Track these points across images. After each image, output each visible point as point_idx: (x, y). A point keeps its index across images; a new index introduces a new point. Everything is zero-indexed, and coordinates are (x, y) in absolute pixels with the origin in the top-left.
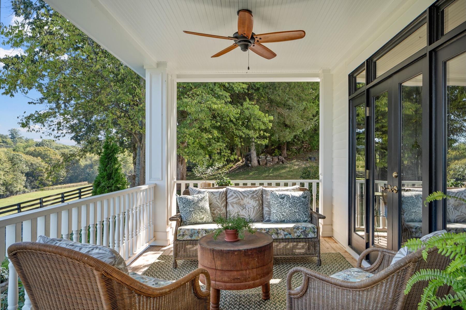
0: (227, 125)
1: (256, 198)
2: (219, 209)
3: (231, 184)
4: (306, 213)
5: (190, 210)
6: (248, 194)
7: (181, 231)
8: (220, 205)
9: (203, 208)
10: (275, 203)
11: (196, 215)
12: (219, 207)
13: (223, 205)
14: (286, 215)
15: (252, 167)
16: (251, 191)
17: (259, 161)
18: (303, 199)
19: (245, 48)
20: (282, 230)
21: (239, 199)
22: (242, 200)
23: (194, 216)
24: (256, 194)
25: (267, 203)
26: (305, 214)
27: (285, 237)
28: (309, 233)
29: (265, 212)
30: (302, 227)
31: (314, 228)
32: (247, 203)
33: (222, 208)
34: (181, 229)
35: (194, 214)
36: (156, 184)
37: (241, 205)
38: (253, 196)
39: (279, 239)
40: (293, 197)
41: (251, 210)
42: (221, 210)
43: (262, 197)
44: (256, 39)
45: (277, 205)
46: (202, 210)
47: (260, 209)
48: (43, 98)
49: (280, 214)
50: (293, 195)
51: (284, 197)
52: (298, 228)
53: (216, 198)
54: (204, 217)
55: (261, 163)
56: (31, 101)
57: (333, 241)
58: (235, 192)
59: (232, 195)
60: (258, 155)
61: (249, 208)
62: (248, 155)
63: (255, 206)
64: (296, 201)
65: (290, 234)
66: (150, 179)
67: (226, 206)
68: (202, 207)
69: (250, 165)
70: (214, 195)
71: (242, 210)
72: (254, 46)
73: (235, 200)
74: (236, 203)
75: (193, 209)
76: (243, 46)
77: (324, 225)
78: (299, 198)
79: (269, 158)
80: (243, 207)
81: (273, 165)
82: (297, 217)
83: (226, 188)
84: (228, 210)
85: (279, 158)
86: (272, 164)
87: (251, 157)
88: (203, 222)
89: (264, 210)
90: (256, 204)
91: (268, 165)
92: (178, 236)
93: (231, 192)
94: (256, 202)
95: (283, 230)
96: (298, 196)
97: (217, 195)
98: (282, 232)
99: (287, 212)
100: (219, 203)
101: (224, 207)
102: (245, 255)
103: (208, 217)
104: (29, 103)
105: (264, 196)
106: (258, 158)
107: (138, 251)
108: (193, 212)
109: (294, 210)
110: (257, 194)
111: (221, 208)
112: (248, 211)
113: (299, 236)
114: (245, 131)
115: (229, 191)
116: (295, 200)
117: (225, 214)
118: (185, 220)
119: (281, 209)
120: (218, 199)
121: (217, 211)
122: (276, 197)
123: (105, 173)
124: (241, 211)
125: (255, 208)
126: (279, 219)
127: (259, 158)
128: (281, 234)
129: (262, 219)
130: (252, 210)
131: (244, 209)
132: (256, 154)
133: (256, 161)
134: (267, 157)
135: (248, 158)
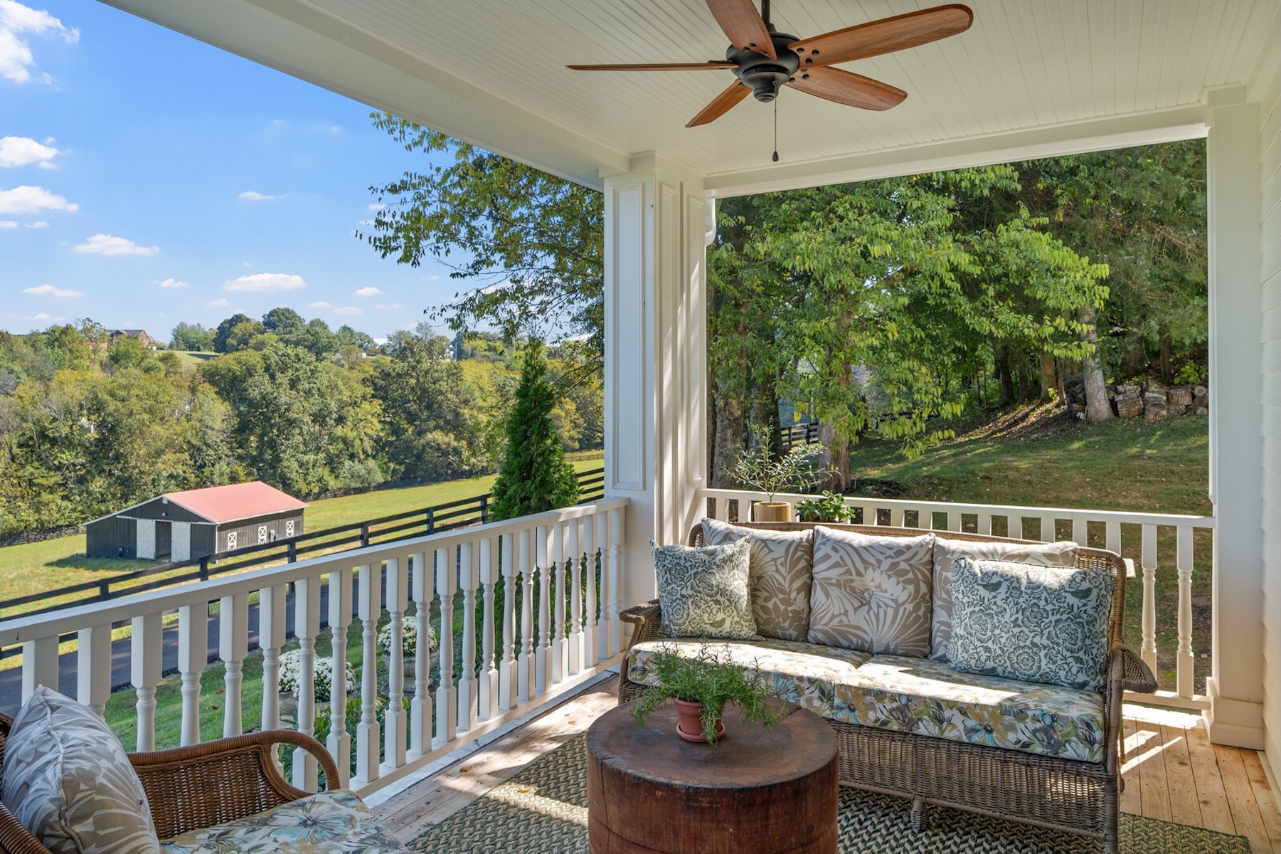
0: (945, 300)
1: (907, 572)
2: (781, 596)
3: (841, 516)
4: (1081, 654)
5: (684, 592)
6: (881, 557)
7: (638, 657)
8: (787, 585)
9: (722, 591)
10: (966, 600)
11: (698, 611)
12: (782, 591)
13: (797, 584)
14: (999, 652)
15: (1089, 422)
16: (889, 547)
17: (1113, 405)
18: (1072, 600)
19: (768, 90)
20: (955, 711)
21: (848, 572)
22: (859, 574)
23: (691, 613)
24: (907, 560)
25: (944, 596)
26: (1079, 660)
27: (969, 738)
28: (1069, 741)
29: (936, 626)
30: (1038, 713)
31: (1088, 725)
32: (876, 587)
33: (793, 595)
34: (638, 652)
35: (692, 608)
36: (629, 499)
37: (853, 590)
38: (894, 566)
39: (950, 741)
40: (1034, 587)
41: (885, 613)
42: (787, 602)
43: (932, 574)
44: (803, 56)
45: (968, 610)
46: (718, 597)
47: (921, 613)
48: (478, 262)
49: (979, 644)
50: (1033, 577)
51: (999, 584)
52: (1021, 714)
53: (775, 560)
54: (723, 620)
55: (1123, 411)
56: (454, 272)
57: (1254, 774)
58: (838, 545)
59: (827, 557)
60: (1112, 388)
61: (879, 606)
62: (1075, 384)
63: (900, 601)
64: (1042, 603)
65: (989, 731)
66: (614, 484)
67: (808, 589)
68: (722, 586)
69: (1081, 415)
70: (771, 551)
71: (856, 609)
72: (806, 76)
73: (834, 574)
74: (838, 584)
75: (690, 592)
76: (759, 85)
77: (1222, 697)
78: (1055, 594)
79: (1155, 392)
80: (862, 599)
81: (1170, 418)
82: (1043, 667)
83: (811, 531)
84: (812, 602)
85: (1196, 392)
86: (1164, 413)
87: (1083, 389)
88: (724, 634)
89: (935, 619)
90: (906, 593)
91: (1151, 417)
92: (629, 669)
93: (824, 544)
94: (904, 589)
95: (964, 709)
96: (1056, 586)
97: (780, 552)
98: (958, 719)
99: (1003, 641)
100: (784, 578)
101: (799, 591)
102: (689, 807)
103: (736, 619)
104: (453, 275)
105: (937, 568)
106: (1112, 394)
107: (555, 690)
108: (690, 601)
109: (1029, 635)
110: (912, 562)
111: (789, 594)
112: (877, 616)
113: (1026, 745)
114: (1006, 315)
115: (818, 541)
116: (1039, 598)
117: (805, 615)
118: (667, 622)
119: (983, 626)
120: (781, 564)
121: (775, 603)
122: (971, 579)
123: (515, 462)
124: (851, 611)
125: (901, 609)
126: (973, 662)
127: (1117, 392)
128: (954, 727)
129: (927, 650)
130: (890, 612)
131: (862, 605)
132: (1105, 380)
133: (1103, 402)
134: (1146, 390)
135: (1076, 392)
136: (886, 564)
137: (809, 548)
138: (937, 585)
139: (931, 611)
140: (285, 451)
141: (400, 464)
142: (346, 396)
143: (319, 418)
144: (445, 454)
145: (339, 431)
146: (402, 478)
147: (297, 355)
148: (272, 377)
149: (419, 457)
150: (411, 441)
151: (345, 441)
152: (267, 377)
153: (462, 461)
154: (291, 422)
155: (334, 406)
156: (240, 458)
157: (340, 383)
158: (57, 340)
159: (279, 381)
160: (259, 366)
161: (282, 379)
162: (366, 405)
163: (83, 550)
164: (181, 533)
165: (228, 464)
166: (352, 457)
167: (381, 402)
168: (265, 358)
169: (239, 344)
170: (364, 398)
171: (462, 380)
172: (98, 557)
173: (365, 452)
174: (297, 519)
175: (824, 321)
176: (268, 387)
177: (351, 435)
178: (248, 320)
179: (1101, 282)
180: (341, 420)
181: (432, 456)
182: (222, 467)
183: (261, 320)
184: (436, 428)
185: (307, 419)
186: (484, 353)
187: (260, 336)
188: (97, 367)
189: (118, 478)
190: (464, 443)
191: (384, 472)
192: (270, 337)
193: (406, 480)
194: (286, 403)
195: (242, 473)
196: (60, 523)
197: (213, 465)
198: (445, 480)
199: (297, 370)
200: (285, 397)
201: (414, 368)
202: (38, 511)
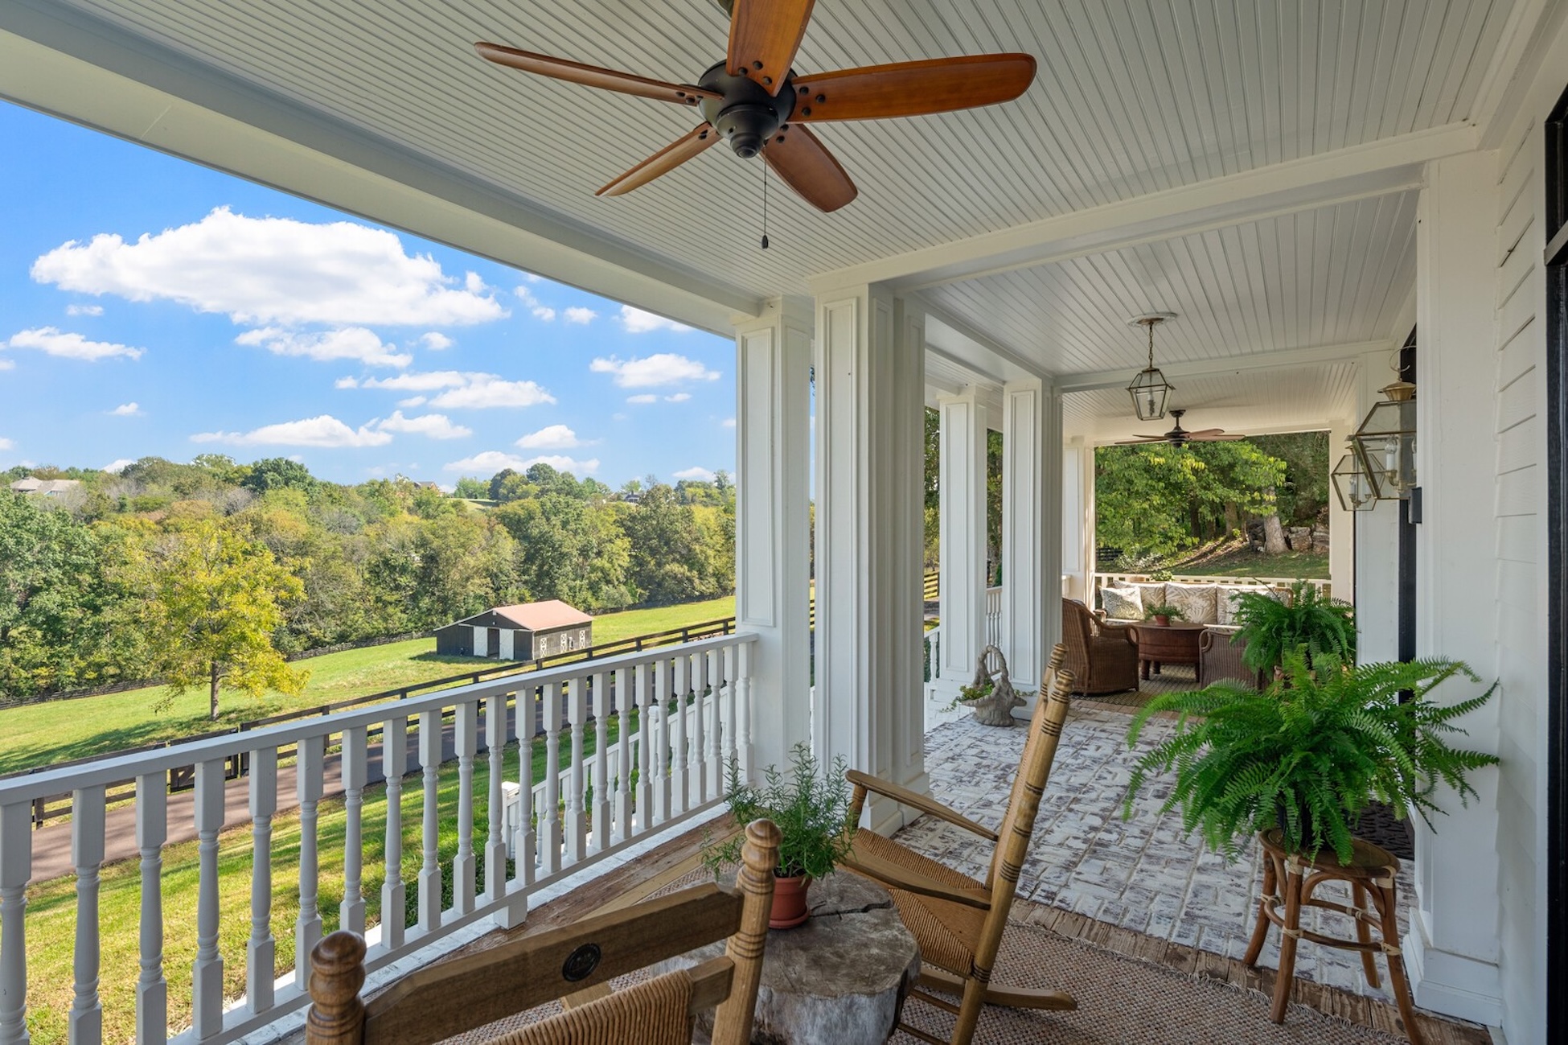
1: (1206, 596)
5: (1117, 604)
6: (1194, 592)
11: (1125, 611)
12: (1155, 604)
13: (1160, 599)
15: (1268, 553)
16: (1199, 589)
17: (1288, 541)
21: (1182, 597)
22: (1187, 598)
23: (1122, 611)
24: (1206, 593)
25: (1222, 604)
29: (1219, 614)
32: (1195, 602)
37: (1185, 604)
38: (1200, 594)
41: (1200, 609)
43: (1216, 597)
46: (1131, 605)
47: (1213, 610)
53: (1150, 593)
54: (1134, 614)
55: (1295, 545)
58: (1175, 588)
59: (1173, 592)
60: (1286, 528)
61: (1197, 608)
62: (1257, 526)
63: (1205, 607)
67: (1164, 604)
68: (1132, 602)
69: (1261, 549)
70: (1148, 590)
71: (1186, 610)
73: (1176, 598)
74: (1178, 602)
75: (1120, 604)
79: (1321, 532)
83: (1164, 584)
87: (1263, 530)
88: (1134, 618)
89: (1219, 612)
90: (1208, 604)
91: (1317, 550)
93: (1169, 588)
94: (1206, 602)
97: (1152, 591)
100: (1155, 600)
103: (1139, 613)
105: (1218, 595)
106: (1287, 533)
110: (1209, 593)
112: (1195, 612)
115: (1166, 587)
120: (1153, 595)
124: (1184, 610)
125: (1205, 609)
127: (1291, 532)
129: (1215, 622)
130: (1202, 609)
131: (1189, 609)
132: (1281, 523)
133: (1279, 539)
134: (1315, 530)
135: (1256, 530)
136: (1198, 594)
137: (1164, 589)
138: (1219, 601)
139: (1217, 610)
140: (558, 578)
141: (645, 589)
142: (603, 534)
143: (584, 552)
144: (680, 582)
145: (598, 562)
146: (646, 601)
147: (567, 503)
148: (548, 519)
149: (659, 585)
150: (653, 572)
151: (602, 570)
152: (544, 520)
153: (694, 588)
154: (563, 555)
155: (595, 542)
156: (525, 582)
157: (600, 525)
158: (377, 491)
159: (554, 522)
160: (538, 511)
161: (554, 520)
162: (618, 542)
163: (435, 649)
164: (507, 637)
165: (517, 588)
166: (608, 582)
167: (630, 539)
168: (543, 505)
169: (509, 493)
170: (617, 536)
171: (693, 522)
172: (445, 654)
173: (618, 580)
174: (587, 629)
175: (1114, 494)
176: (546, 528)
177: (607, 565)
178: (515, 474)
179: (1280, 471)
180: (599, 554)
181: (670, 584)
182: (512, 590)
183: (525, 473)
184: (674, 560)
185: (575, 553)
186: (702, 499)
187: (524, 486)
188: (405, 511)
189: (439, 597)
190: (695, 573)
191: (633, 595)
192: (534, 488)
193: (650, 603)
194: (559, 541)
195: (528, 594)
196: (401, 630)
197: (507, 588)
198: (680, 603)
199: (566, 514)
200: (558, 535)
201: (655, 511)
202: (385, 620)
